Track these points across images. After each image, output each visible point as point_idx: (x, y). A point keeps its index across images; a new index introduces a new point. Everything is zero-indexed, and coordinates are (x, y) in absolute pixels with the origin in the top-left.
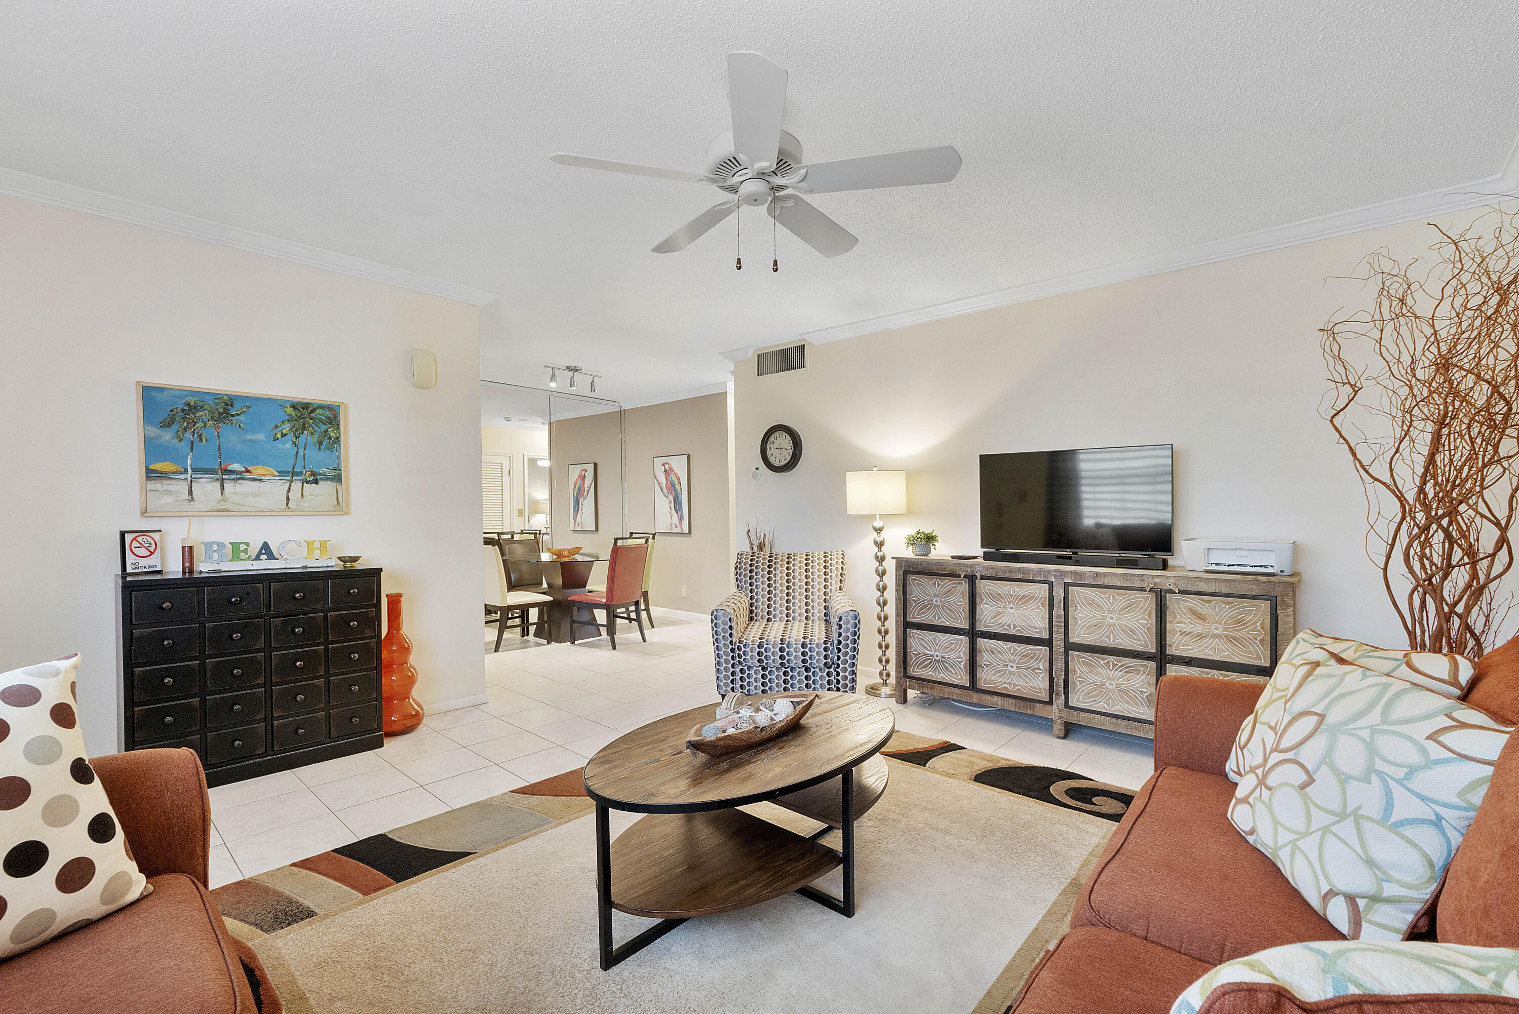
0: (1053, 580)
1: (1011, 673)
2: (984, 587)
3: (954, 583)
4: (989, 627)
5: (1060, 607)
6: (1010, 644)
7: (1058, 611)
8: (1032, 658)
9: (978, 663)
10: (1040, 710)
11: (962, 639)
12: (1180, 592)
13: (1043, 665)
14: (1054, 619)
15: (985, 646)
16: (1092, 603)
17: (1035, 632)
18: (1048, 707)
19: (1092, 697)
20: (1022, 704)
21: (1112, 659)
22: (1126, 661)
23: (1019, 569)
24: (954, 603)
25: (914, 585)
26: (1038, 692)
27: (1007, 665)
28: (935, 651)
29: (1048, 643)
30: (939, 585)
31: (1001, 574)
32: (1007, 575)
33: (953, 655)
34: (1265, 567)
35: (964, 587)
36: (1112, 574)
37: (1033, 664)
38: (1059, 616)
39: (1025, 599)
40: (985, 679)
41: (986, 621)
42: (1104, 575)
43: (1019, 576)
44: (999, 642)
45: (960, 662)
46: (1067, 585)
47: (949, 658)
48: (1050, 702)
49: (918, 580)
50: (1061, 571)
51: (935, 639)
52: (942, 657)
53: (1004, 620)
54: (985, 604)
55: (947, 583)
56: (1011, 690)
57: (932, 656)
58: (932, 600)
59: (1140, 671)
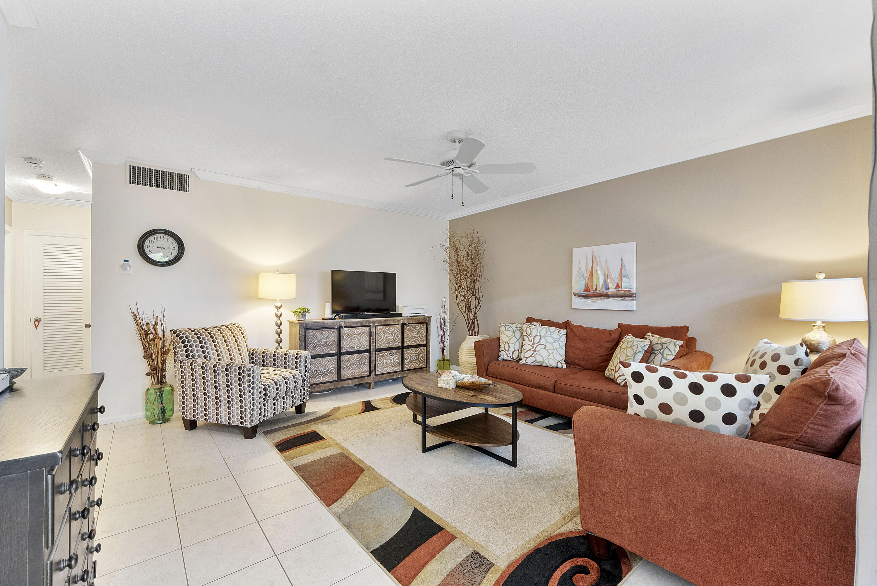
0: (371, 325)
1: (356, 368)
2: (345, 331)
3: (331, 332)
4: (346, 349)
5: (373, 335)
6: (355, 355)
7: (373, 337)
8: (363, 359)
9: (341, 368)
10: (366, 380)
11: (334, 358)
12: (409, 324)
13: (367, 361)
14: (372, 341)
15: (345, 359)
16: (384, 333)
17: (364, 348)
18: (369, 378)
19: (383, 368)
20: (360, 379)
21: (389, 352)
22: (393, 351)
23: (359, 322)
24: (330, 341)
25: (310, 336)
26: (365, 373)
27: (354, 365)
28: (321, 368)
29: (369, 351)
30: (323, 333)
31: (352, 325)
32: (355, 325)
33: (329, 367)
34: (416, 314)
35: (336, 332)
36: (390, 320)
37: (363, 361)
38: (373, 339)
39: (361, 334)
40: (344, 374)
41: (345, 347)
42: (388, 320)
43: (359, 325)
44: (350, 355)
45: (333, 370)
46: (376, 326)
47: (328, 369)
48: (370, 375)
49: (312, 333)
50: (374, 321)
51: (320, 362)
52: (324, 370)
53: (353, 345)
54: (345, 339)
55: (328, 332)
56: (355, 375)
57: (319, 370)
58: (319, 342)
59: (396, 354)
